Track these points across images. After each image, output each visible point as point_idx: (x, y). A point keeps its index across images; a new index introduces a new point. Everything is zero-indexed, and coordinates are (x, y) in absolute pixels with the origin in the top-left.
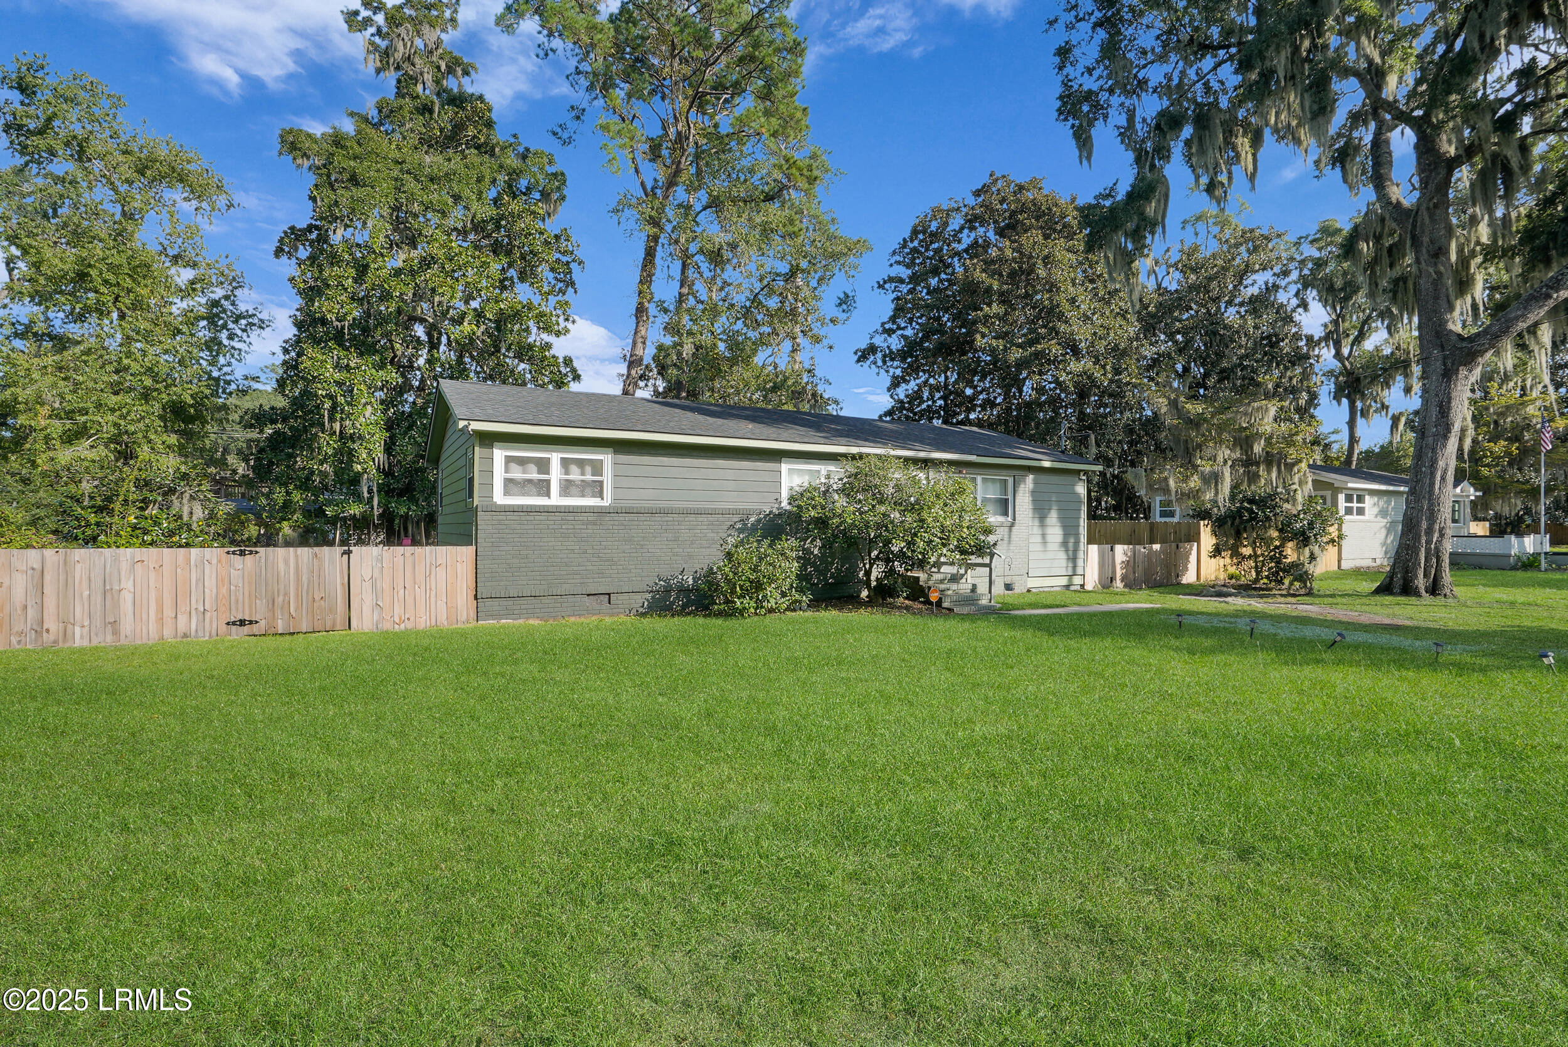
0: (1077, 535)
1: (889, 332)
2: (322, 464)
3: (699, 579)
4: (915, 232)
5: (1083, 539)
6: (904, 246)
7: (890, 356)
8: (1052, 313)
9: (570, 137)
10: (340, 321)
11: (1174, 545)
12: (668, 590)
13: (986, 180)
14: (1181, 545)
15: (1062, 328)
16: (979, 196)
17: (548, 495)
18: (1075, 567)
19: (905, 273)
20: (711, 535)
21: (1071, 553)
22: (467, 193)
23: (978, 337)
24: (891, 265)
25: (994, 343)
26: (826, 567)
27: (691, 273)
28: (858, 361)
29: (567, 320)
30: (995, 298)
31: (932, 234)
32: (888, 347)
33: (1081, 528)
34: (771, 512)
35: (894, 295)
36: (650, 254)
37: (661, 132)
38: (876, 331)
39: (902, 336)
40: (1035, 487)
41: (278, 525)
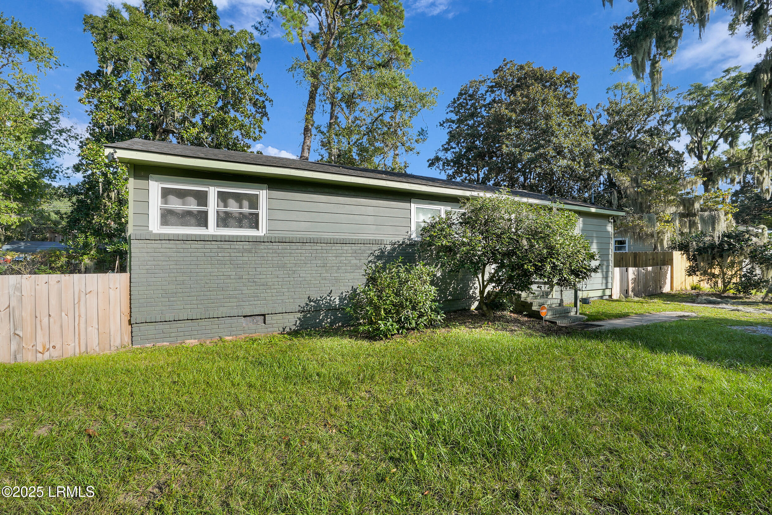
0: (608, 260)
1: (446, 150)
2: (107, 220)
3: (345, 299)
4: (461, 94)
5: (612, 264)
6: (454, 102)
7: (447, 163)
8: (547, 132)
9: (265, 30)
10: (109, 125)
11: (659, 267)
12: (317, 310)
13: (501, 64)
14: (662, 267)
15: (554, 140)
16: (496, 73)
17: (206, 225)
18: (607, 283)
19: (455, 117)
20: (354, 261)
21: (604, 273)
22: (196, 49)
23: (504, 146)
24: (447, 113)
25: (513, 150)
26: (446, 287)
27: (337, 109)
28: (429, 166)
29: (260, 131)
30: (513, 124)
31: (470, 96)
32: (446, 158)
33: (610, 256)
34: (403, 242)
35: (448, 130)
36: (312, 96)
37: (318, 31)
38: (439, 150)
39: (453, 152)
40: (583, 227)
41: (81, 258)
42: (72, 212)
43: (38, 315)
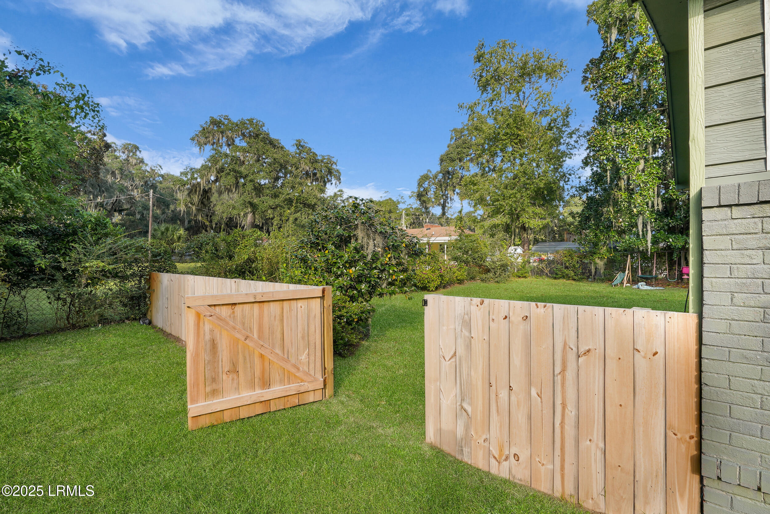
42: (583, 211)
43: (493, 383)
